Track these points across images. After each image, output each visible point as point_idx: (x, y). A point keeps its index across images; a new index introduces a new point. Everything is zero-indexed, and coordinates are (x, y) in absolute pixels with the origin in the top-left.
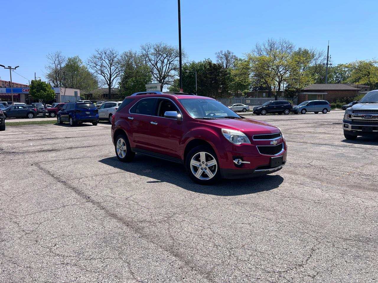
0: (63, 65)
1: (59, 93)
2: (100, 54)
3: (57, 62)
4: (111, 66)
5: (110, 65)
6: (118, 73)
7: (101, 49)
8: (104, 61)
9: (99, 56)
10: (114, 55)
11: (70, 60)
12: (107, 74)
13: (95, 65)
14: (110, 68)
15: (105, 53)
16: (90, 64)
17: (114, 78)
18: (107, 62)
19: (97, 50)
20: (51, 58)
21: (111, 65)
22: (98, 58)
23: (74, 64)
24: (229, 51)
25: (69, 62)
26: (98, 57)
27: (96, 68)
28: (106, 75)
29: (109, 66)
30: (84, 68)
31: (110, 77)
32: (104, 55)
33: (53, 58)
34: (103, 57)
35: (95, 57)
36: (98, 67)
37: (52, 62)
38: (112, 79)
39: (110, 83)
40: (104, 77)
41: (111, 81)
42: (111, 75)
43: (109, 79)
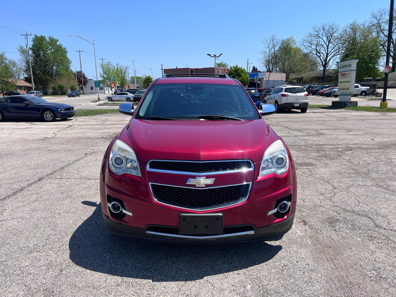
0: (277, 48)
1: (263, 78)
2: (317, 31)
3: (271, 46)
5: (327, 42)
6: (337, 51)
7: (319, 25)
8: (321, 39)
9: (316, 33)
10: (335, 30)
11: (283, 41)
12: (323, 54)
13: (310, 44)
14: (328, 47)
15: (324, 29)
16: (304, 44)
17: (331, 58)
18: (325, 39)
19: (314, 27)
20: (266, 42)
21: (329, 42)
22: (314, 36)
23: (287, 46)
25: (283, 45)
26: (314, 35)
27: (310, 48)
29: (326, 44)
30: (298, 50)
31: (327, 57)
32: (322, 31)
33: (268, 42)
34: (320, 34)
35: (311, 35)
36: (313, 47)
37: (266, 46)
38: (328, 59)
39: (326, 64)
40: (320, 57)
41: (327, 61)
42: (327, 54)
43: (325, 59)
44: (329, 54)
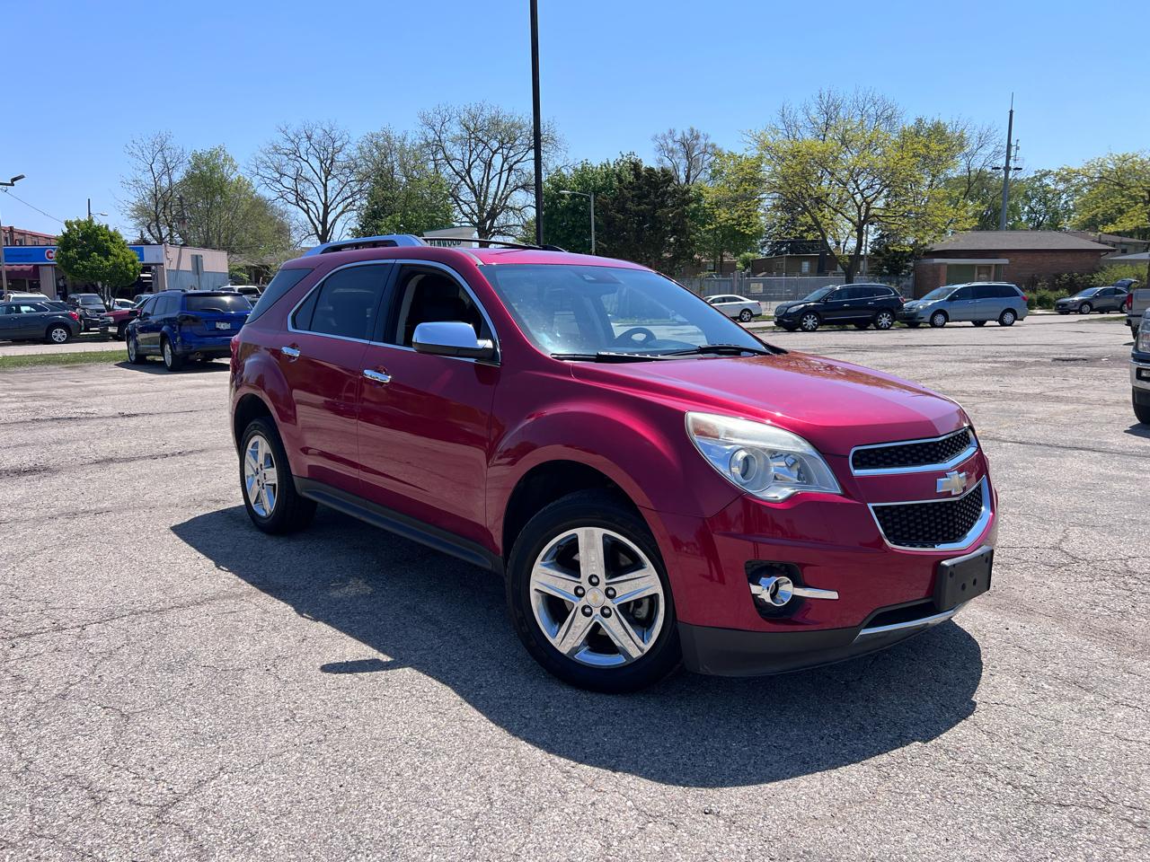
0: (178, 176)
1: (161, 262)
2: (293, 141)
3: (158, 167)
4: (326, 178)
5: (323, 174)
6: (351, 200)
7: (296, 125)
8: (304, 164)
9: (290, 146)
10: (338, 144)
11: (198, 160)
12: (315, 205)
13: (277, 175)
14: (325, 186)
15: (309, 138)
16: (261, 173)
17: (338, 217)
18: (316, 164)
19: (284, 128)
20: (140, 154)
21: (328, 173)
22: (285, 154)
23: (212, 171)
24: (695, 129)
25: (197, 166)
26: (286, 151)
27: (279, 186)
28: (311, 206)
29: (321, 180)
30: (241, 187)
31: (326, 214)
32: (304, 145)
33: (146, 153)
34: (302, 150)
35: (277, 150)
36: (288, 182)
37: (143, 166)
38: (330, 219)
39: (325, 232)
40: (307, 212)
41: (328, 226)
42: (326, 207)
43: (321, 218)
44: (332, 207)
